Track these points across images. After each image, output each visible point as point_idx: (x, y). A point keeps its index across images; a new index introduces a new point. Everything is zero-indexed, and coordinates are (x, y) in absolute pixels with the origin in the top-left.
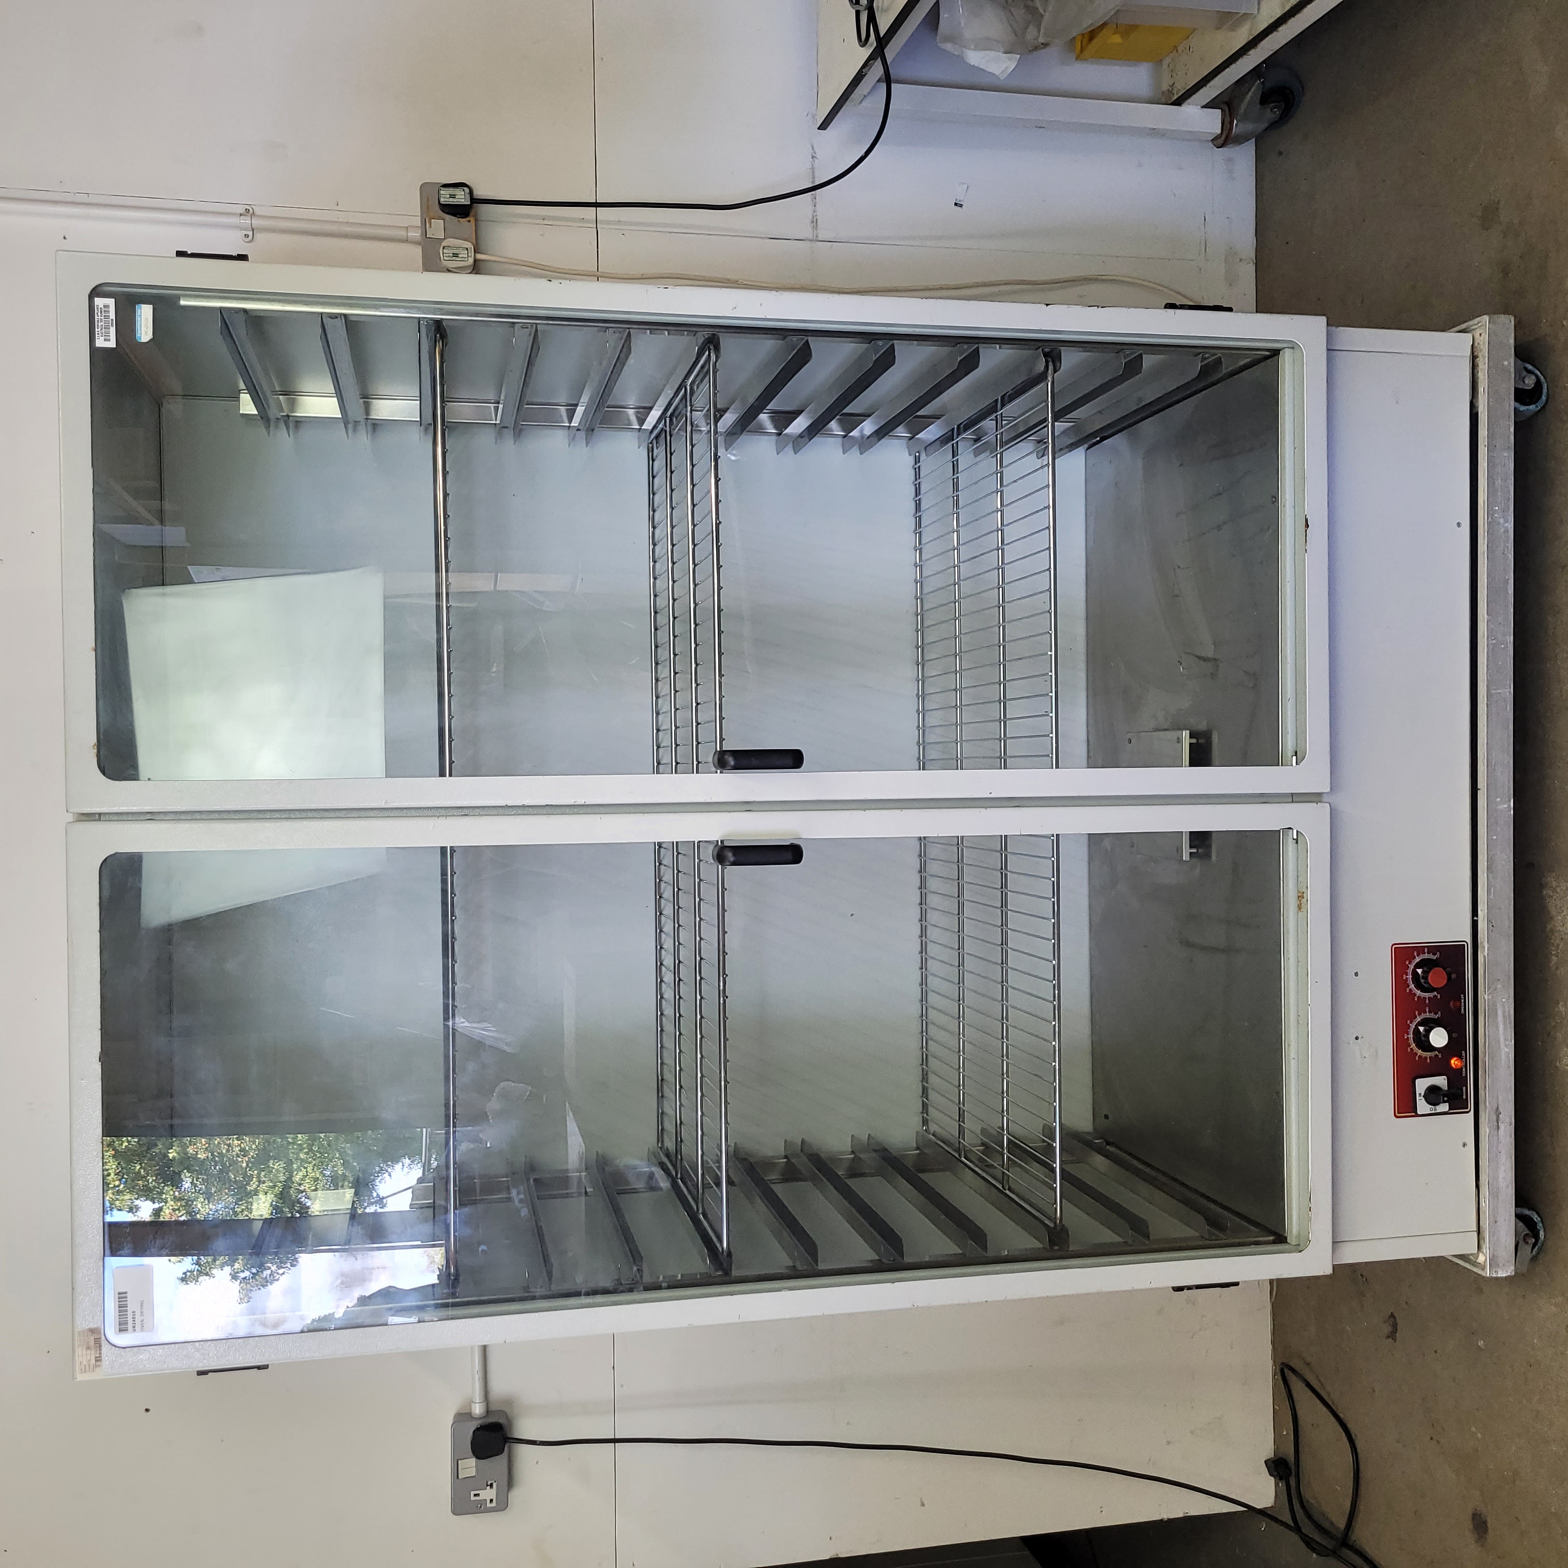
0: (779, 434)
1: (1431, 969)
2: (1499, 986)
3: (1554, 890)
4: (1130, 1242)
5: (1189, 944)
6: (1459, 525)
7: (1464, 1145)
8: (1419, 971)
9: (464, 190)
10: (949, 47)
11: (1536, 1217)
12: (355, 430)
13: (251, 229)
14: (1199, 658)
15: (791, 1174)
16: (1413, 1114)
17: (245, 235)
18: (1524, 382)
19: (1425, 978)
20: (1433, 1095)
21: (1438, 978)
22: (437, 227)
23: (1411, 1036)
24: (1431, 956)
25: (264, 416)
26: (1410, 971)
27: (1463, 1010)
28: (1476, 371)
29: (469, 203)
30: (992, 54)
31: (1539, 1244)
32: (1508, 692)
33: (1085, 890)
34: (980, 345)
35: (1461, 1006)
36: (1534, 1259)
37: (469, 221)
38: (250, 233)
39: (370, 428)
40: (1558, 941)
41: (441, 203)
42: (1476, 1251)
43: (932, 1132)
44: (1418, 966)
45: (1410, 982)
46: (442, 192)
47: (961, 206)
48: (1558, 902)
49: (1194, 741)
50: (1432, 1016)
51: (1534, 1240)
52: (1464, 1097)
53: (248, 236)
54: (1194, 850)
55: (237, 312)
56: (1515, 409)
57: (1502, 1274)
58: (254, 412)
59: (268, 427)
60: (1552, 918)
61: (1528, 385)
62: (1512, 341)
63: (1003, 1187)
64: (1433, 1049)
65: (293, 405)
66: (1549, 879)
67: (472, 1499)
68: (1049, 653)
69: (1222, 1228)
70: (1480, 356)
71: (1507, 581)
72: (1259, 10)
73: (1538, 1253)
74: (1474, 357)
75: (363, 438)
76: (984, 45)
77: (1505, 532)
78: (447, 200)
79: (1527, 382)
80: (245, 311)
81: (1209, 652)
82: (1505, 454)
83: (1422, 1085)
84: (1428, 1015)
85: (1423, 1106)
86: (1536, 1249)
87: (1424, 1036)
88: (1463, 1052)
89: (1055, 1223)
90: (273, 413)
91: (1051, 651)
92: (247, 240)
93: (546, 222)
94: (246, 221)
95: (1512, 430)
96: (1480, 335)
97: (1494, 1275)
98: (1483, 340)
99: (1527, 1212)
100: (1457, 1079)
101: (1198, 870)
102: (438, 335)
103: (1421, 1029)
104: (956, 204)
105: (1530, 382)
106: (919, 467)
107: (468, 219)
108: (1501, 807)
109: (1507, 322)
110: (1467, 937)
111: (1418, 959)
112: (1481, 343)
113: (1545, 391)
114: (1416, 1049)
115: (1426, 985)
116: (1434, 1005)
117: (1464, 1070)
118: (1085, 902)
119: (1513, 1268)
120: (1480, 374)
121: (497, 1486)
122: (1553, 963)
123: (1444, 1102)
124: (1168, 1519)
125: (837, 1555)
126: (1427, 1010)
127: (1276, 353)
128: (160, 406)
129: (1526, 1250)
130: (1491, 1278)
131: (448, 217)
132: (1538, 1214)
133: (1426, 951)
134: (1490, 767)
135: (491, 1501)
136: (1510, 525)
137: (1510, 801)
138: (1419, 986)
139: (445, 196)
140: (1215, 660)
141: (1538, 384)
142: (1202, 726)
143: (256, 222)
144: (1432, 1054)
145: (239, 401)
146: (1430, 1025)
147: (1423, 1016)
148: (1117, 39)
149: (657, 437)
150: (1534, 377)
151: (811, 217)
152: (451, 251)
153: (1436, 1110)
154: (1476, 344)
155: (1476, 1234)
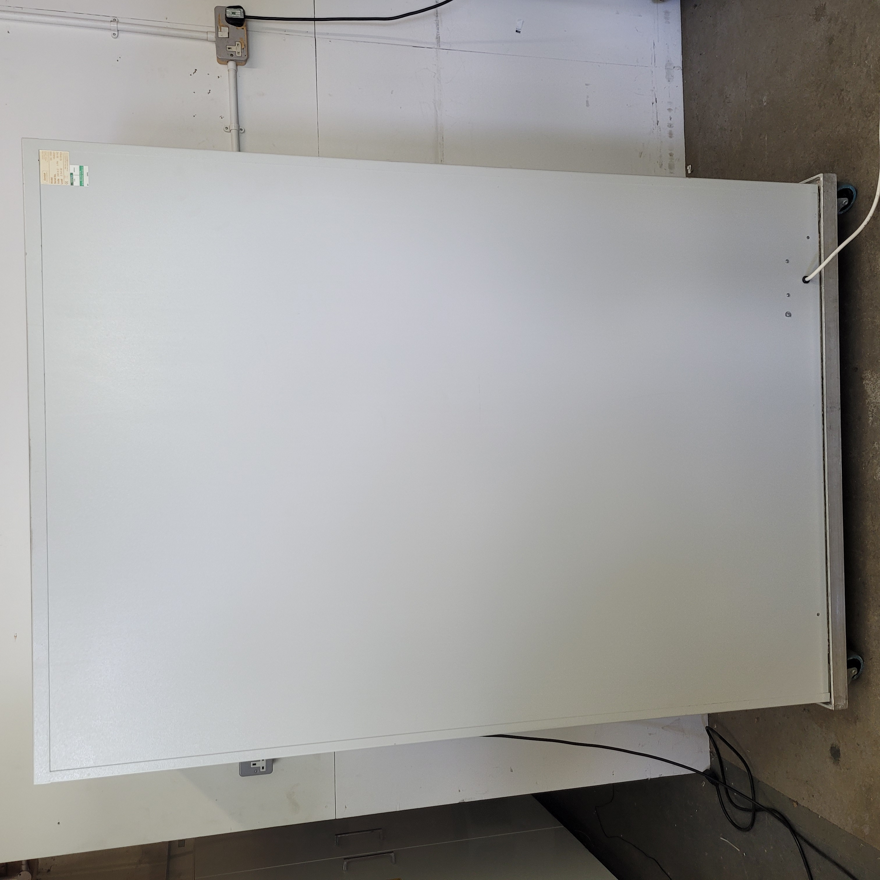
3: (870, 380)
9: (240, 10)
13: (117, 30)
17: (113, 34)
22: (224, 33)
29: (243, 18)
37: (243, 29)
38: (116, 33)
40: (872, 408)
41: (227, 17)
46: (227, 11)
47: (519, 32)
48: (872, 386)
53: (115, 35)
60: (869, 396)
66: (866, 374)
67: (251, 767)
78: (230, 15)
92: (114, 36)
93: (286, 33)
94: (114, 25)
104: (517, 31)
107: (242, 27)
122: (870, 421)
124: (651, 779)
125: (463, 800)
131: (230, 26)
135: (263, 768)
139: (230, 13)
143: (120, 26)
151: (436, 35)
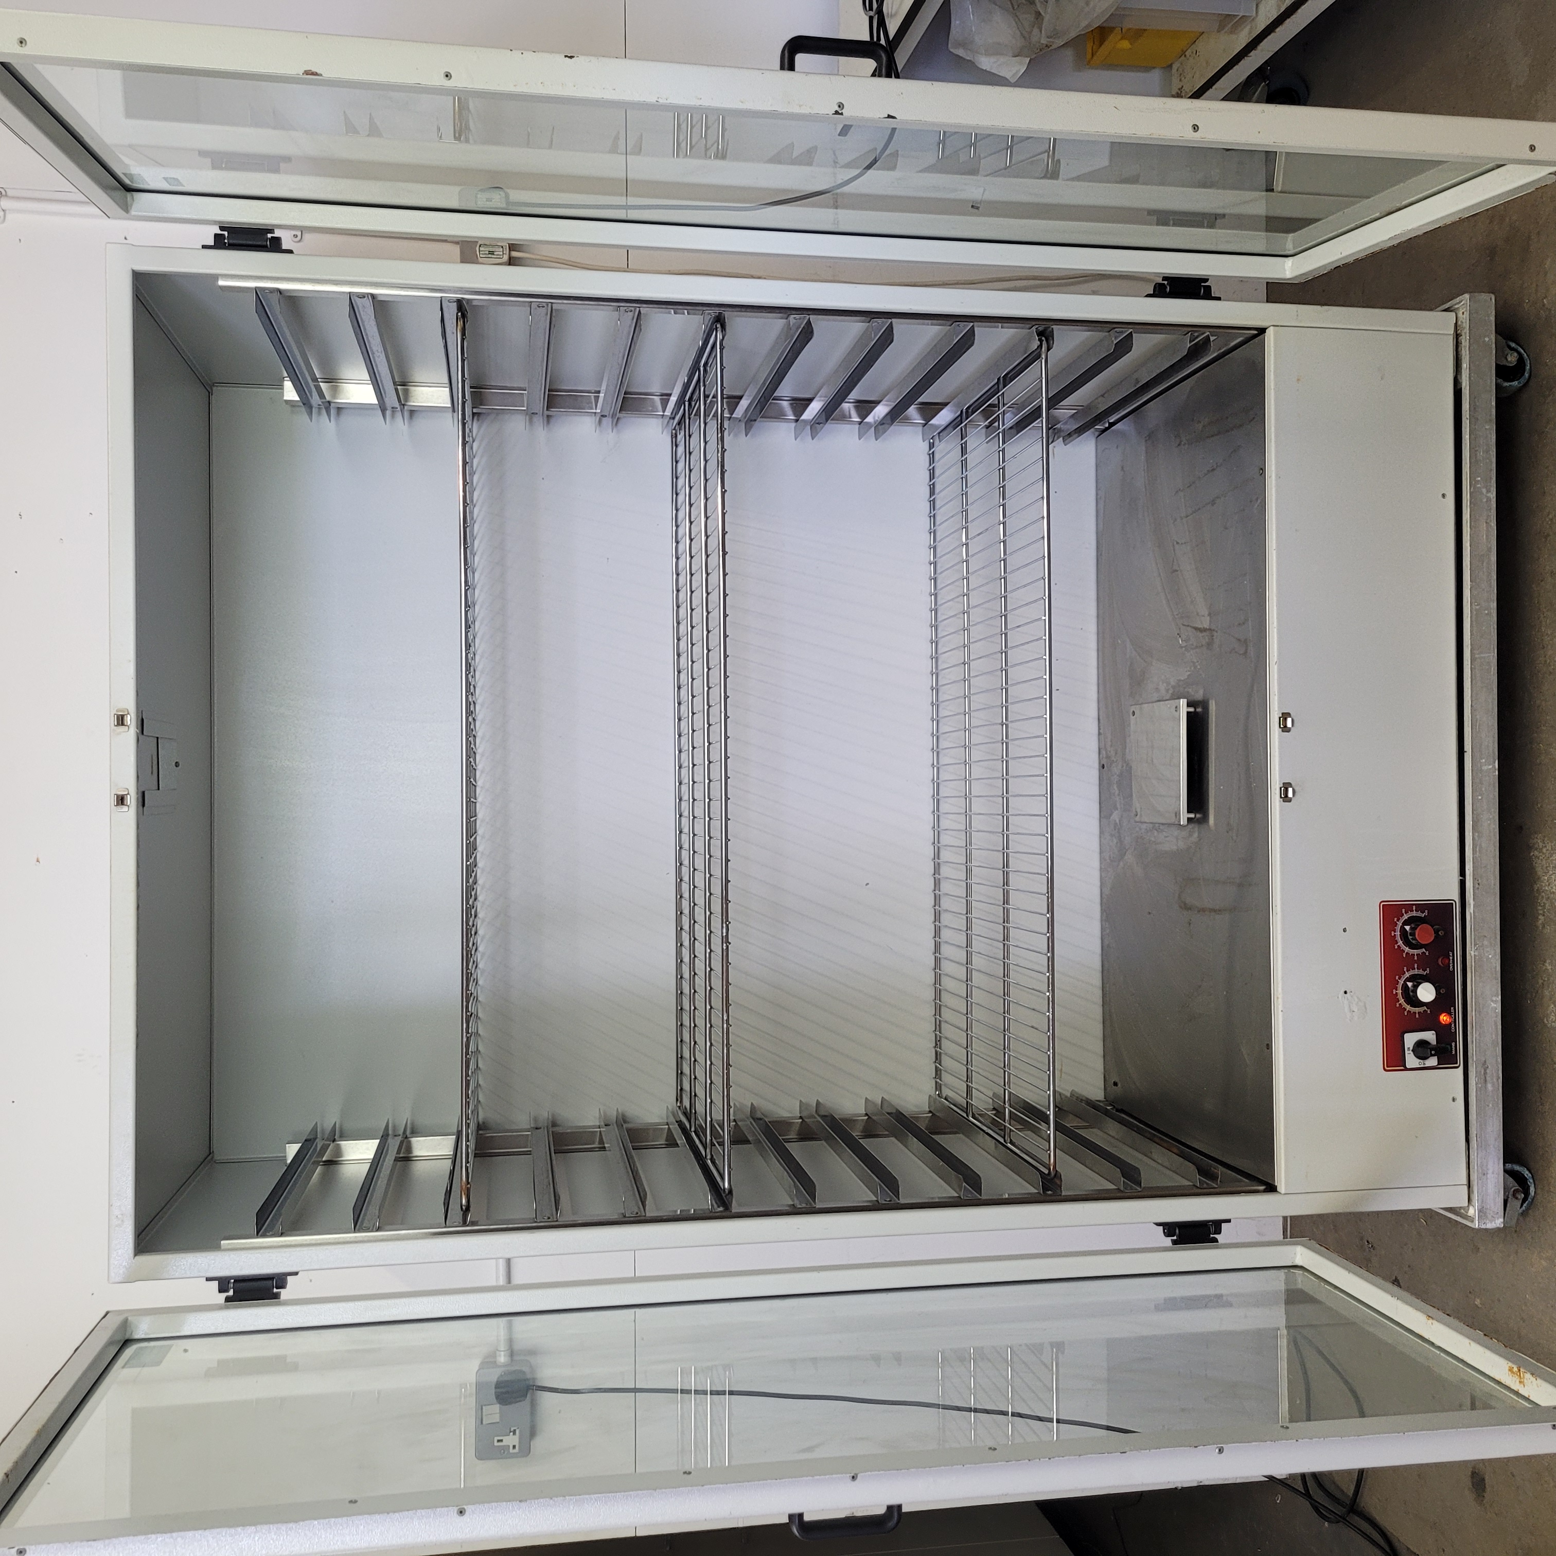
0: (797, 421)
1: (1419, 925)
2: (1486, 943)
3: (1541, 851)
4: (1122, 1188)
5: (1186, 907)
6: (1444, 496)
7: (1454, 1100)
8: (1407, 928)
10: (960, 52)
11: (1526, 1173)
12: (393, 416)
13: (299, 230)
14: (1196, 629)
15: (806, 1134)
16: (1402, 1068)
17: (294, 235)
18: (1507, 359)
19: (1413, 934)
20: (1422, 1049)
21: (1425, 935)
23: (1400, 991)
24: (1419, 914)
25: (305, 401)
26: (1398, 928)
27: (1451, 968)
28: (1460, 349)
30: (1002, 59)
31: (1529, 1199)
32: (1492, 657)
33: (1096, 863)
34: (976, 324)
35: (1449, 964)
36: (1524, 1214)
38: (299, 233)
39: (406, 414)
40: (1544, 900)
42: (1467, 1205)
43: (944, 1096)
44: (1405, 923)
45: (1398, 938)
48: (1544, 862)
49: (1192, 710)
50: (1421, 972)
51: (1523, 1195)
52: (1454, 1053)
53: (297, 237)
54: (1192, 816)
55: (271, 292)
56: (1497, 385)
57: (1490, 1226)
58: (297, 398)
59: (310, 414)
60: (1539, 878)
61: (1511, 362)
62: (1493, 318)
63: (1005, 1141)
64: (1421, 1004)
65: (335, 391)
66: (1535, 840)
67: (495, 1445)
68: (1044, 618)
69: (1213, 1177)
70: (1463, 334)
71: (1489, 550)
72: (1257, 12)
73: (1528, 1209)
74: (1457, 336)
75: (401, 423)
76: (995, 50)
77: (1487, 501)
79: (1509, 359)
80: (280, 291)
81: (1205, 623)
82: (1487, 427)
83: (1410, 1039)
84: (1416, 972)
85: (1411, 1060)
86: (1525, 1205)
87: (1412, 991)
88: (1452, 1008)
89: (1049, 1169)
90: (315, 400)
91: (1045, 616)
92: (296, 240)
95: (1494, 403)
96: (1463, 313)
97: (1483, 1227)
98: (1464, 318)
99: (1517, 1168)
100: (1446, 1035)
101: (1196, 835)
102: (459, 314)
103: (1410, 984)
105: (1512, 359)
106: (933, 452)
108: (1485, 768)
109: (1488, 301)
110: (1455, 896)
111: (1406, 917)
112: (1464, 321)
113: (1528, 368)
114: (1405, 1005)
115: (1414, 942)
116: (1422, 962)
117: (1453, 1026)
118: (1096, 875)
119: (1502, 1220)
120: (1463, 352)
121: (520, 1433)
122: (1540, 922)
123: (1432, 1055)
126: (1416, 966)
127: (1262, 331)
128: (210, 394)
129: (1515, 1204)
130: (1480, 1230)
132: (1528, 1169)
133: (1414, 909)
134: (1474, 730)
135: (514, 1447)
136: (1493, 495)
137: (1495, 763)
138: (1407, 943)
140: (1210, 629)
141: (1521, 360)
142: (1199, 696)
144: (1421, 1009)
145: (283, 389)
146: (1417, 980)
147: (1412, 972)
148: (1125, 44)
149: (679, 423)
150: (1516, 354)
152: (487, 249)
153: (1424, 1064)
154: (1459, 323)
155: (1466, 1188)
